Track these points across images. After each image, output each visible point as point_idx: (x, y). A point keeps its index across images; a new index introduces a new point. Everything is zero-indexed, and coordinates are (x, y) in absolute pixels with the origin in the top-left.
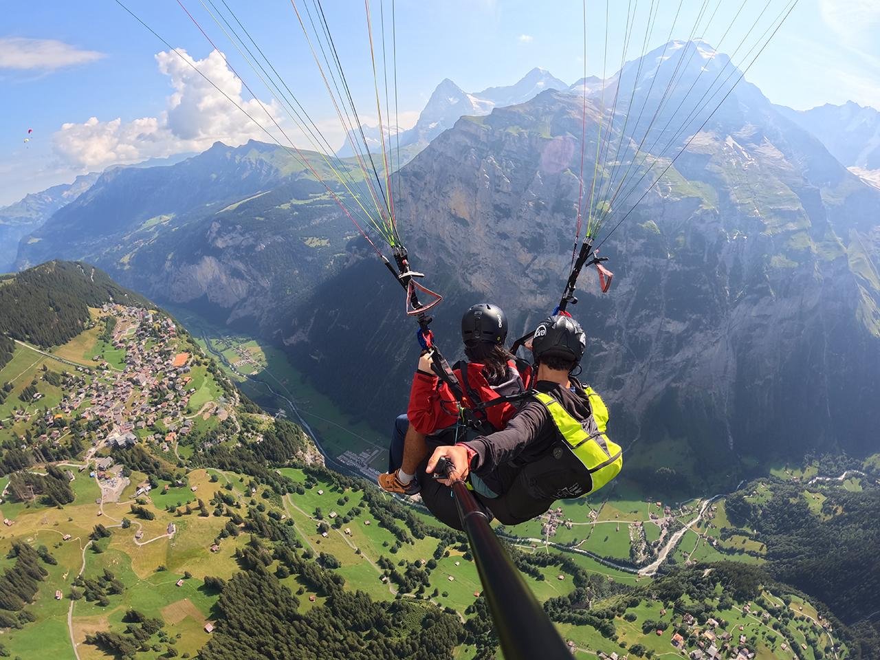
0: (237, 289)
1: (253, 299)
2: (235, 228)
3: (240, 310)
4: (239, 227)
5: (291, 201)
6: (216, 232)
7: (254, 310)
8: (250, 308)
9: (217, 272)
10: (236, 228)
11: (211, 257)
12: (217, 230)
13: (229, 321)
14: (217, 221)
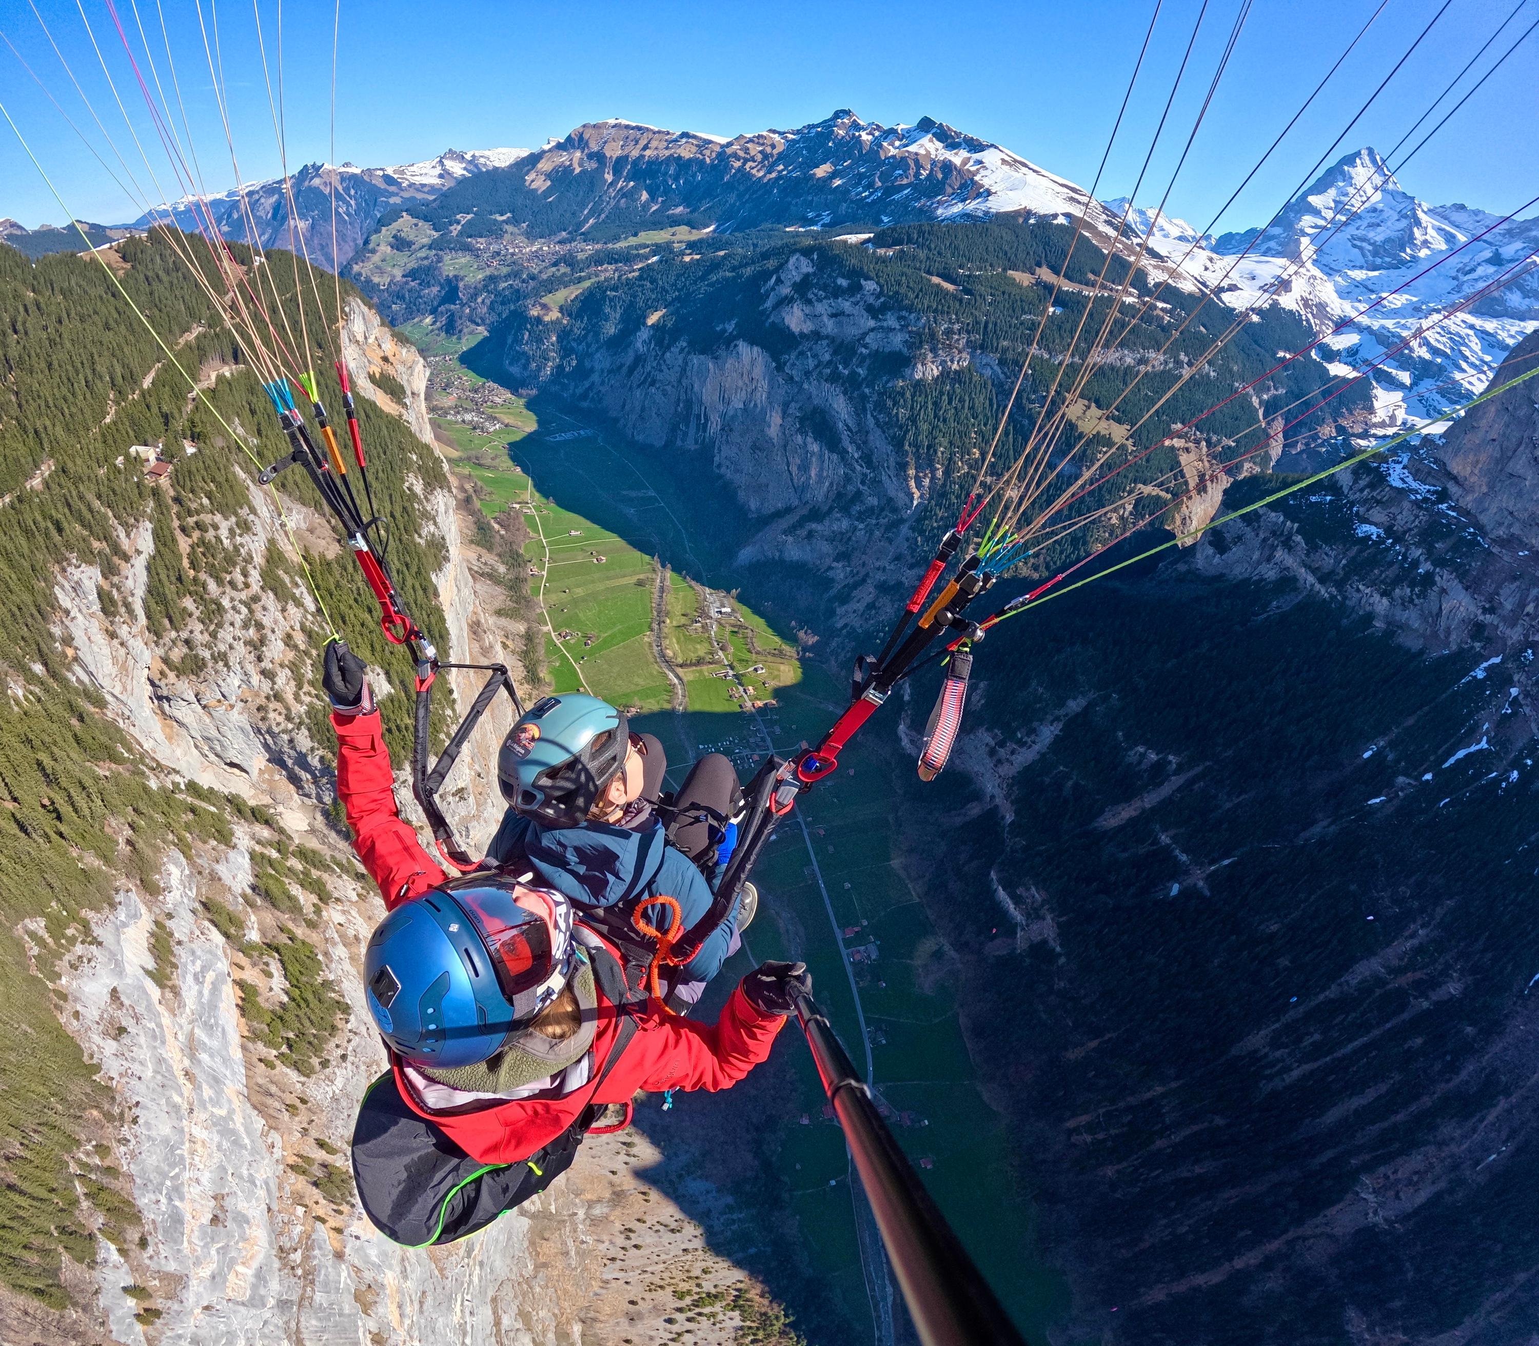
0: (804, 468)
1: (845, 524)
2: (855, 288)
3: (790, 539)
4: (870, 286)
5: (1038, 270)
6: (795, 285)
7: (837, 559)
8: (826, 548)
9: (761, 396)
10: (860, 288)
11: (755, 349)
12: (798, 279)
13: (746, 554)
14: (807, 252)
